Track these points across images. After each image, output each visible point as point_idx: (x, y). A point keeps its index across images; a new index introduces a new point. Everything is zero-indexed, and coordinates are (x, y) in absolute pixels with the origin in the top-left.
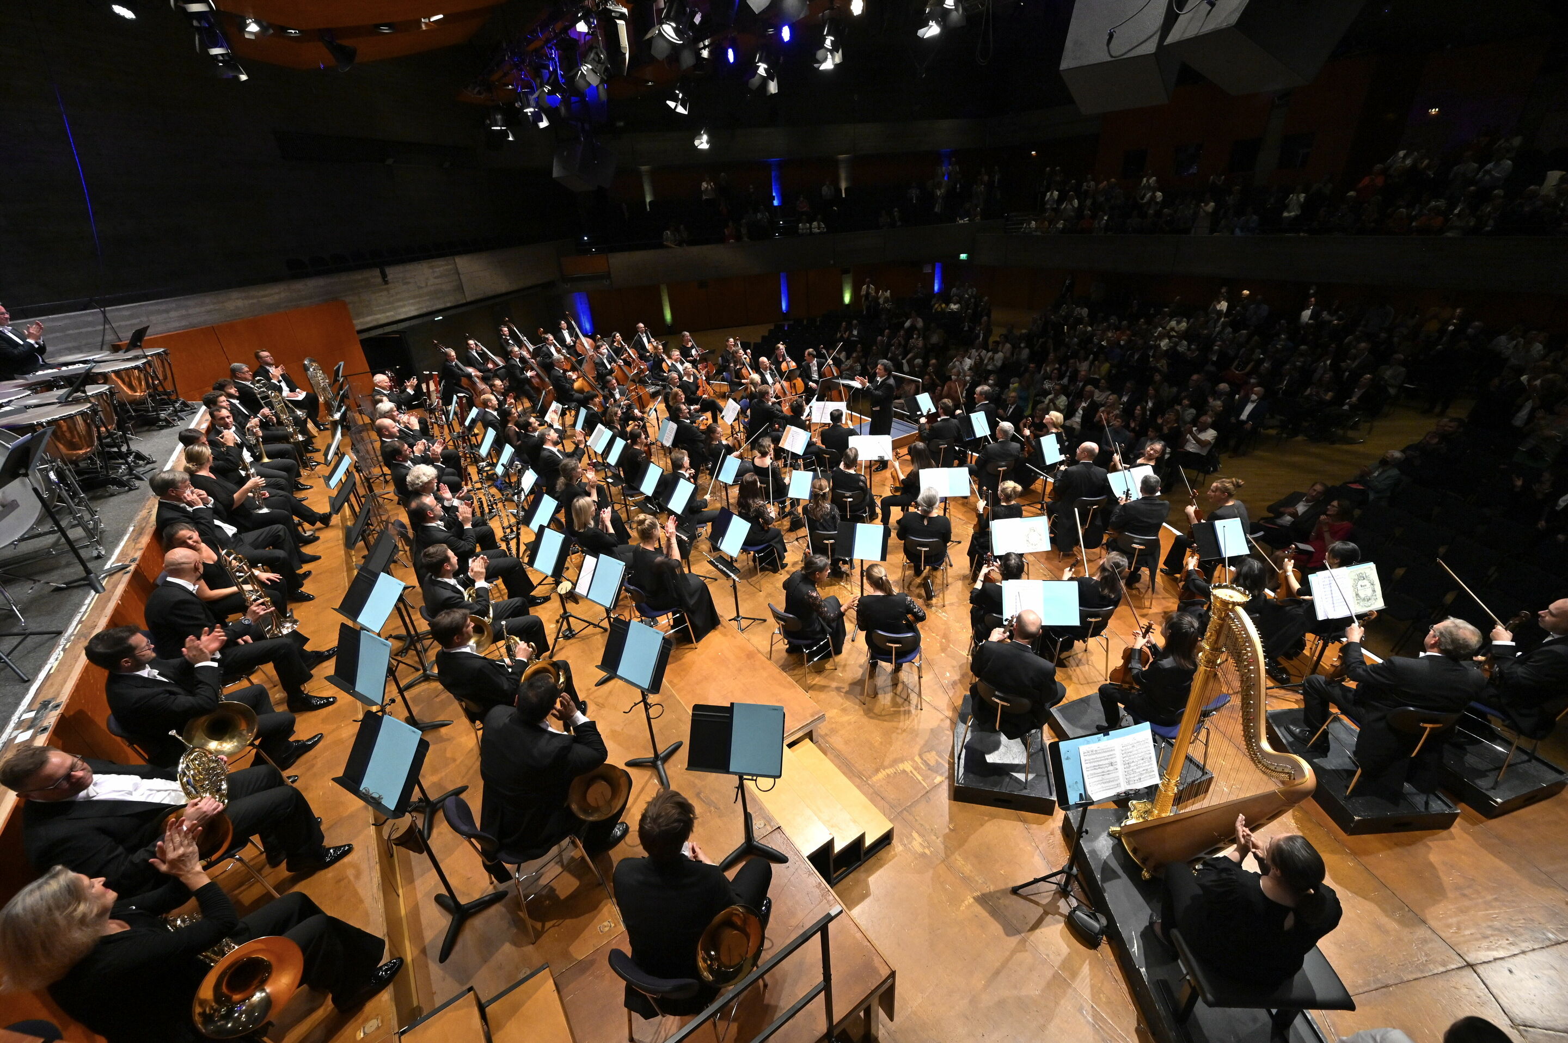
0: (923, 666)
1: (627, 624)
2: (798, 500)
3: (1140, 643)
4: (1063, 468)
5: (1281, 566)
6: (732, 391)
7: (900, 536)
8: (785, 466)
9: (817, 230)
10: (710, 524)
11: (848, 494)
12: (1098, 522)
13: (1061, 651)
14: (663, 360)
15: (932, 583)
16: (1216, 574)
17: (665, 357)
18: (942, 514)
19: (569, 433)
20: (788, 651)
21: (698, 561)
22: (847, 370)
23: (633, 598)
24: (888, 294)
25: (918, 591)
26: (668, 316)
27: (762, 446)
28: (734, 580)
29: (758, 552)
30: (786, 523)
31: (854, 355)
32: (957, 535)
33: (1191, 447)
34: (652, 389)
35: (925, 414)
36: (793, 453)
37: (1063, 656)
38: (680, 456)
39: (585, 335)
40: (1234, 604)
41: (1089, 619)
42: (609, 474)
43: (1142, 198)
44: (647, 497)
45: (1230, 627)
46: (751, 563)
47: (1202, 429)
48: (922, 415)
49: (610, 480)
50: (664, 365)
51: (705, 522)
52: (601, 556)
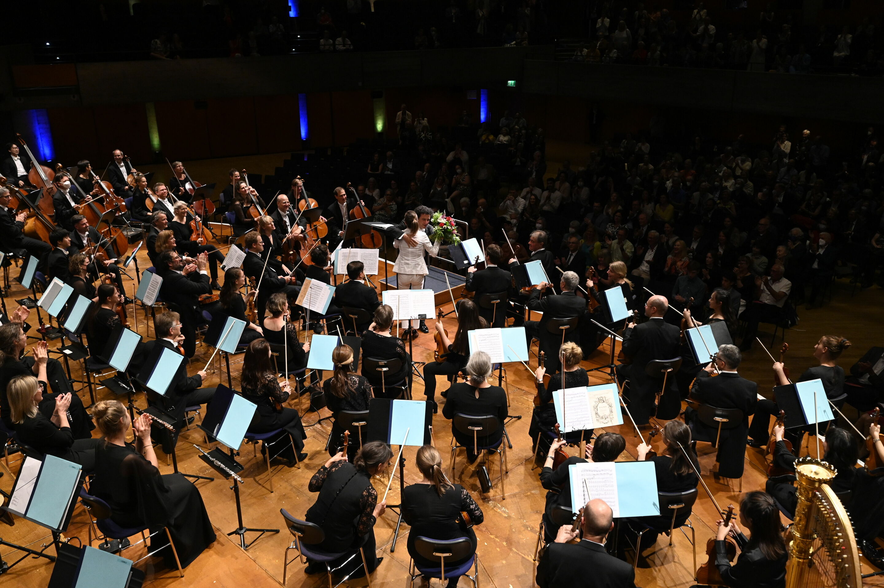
0: (480, 578)
1: (81, 552)
2: (320, 371)
3: (723, 533)
4: (631, 325)
5: (867, 432)
6: (236, 235)
7: (447, 413)
8: (304, 328)
9: (341, 47)
10: (204, 406)
11: (382, 363)
12: (675, 388)
13: (642, 549)
14: (147, 196)
15: (489, 470)
16: (804, 443)
17: (150, 192)
18: (497, 384)
19: (13, 289)
20: (307, 571)
21: (187, 456)
22: (381, 209)
23: (93, 513)
24: (425, 121)
25: (472, 481)
26: (156, 141)
27: (273, 303)
28: (235, 480)
29: (268, 441)
30: (306, 402)
31: (388, 192)
32: (515, 410)
33: (766, 299)
34: (131, 232)
35: (473, 262)
36: (311, 312)
37: (645, 553)
38: (167, 319)
39: (42, 162)
40: (821, 482)
41: (671, 507)
42: (68, 343)
43: (696, 31)
44: (119, 373)
45: (819, 509)
46: (259, 455)
47: (776, 280)
48: (469, 264)
49: (68, 352)
50: (148, 202)
51: (198, 404)
52: (49, 457)
